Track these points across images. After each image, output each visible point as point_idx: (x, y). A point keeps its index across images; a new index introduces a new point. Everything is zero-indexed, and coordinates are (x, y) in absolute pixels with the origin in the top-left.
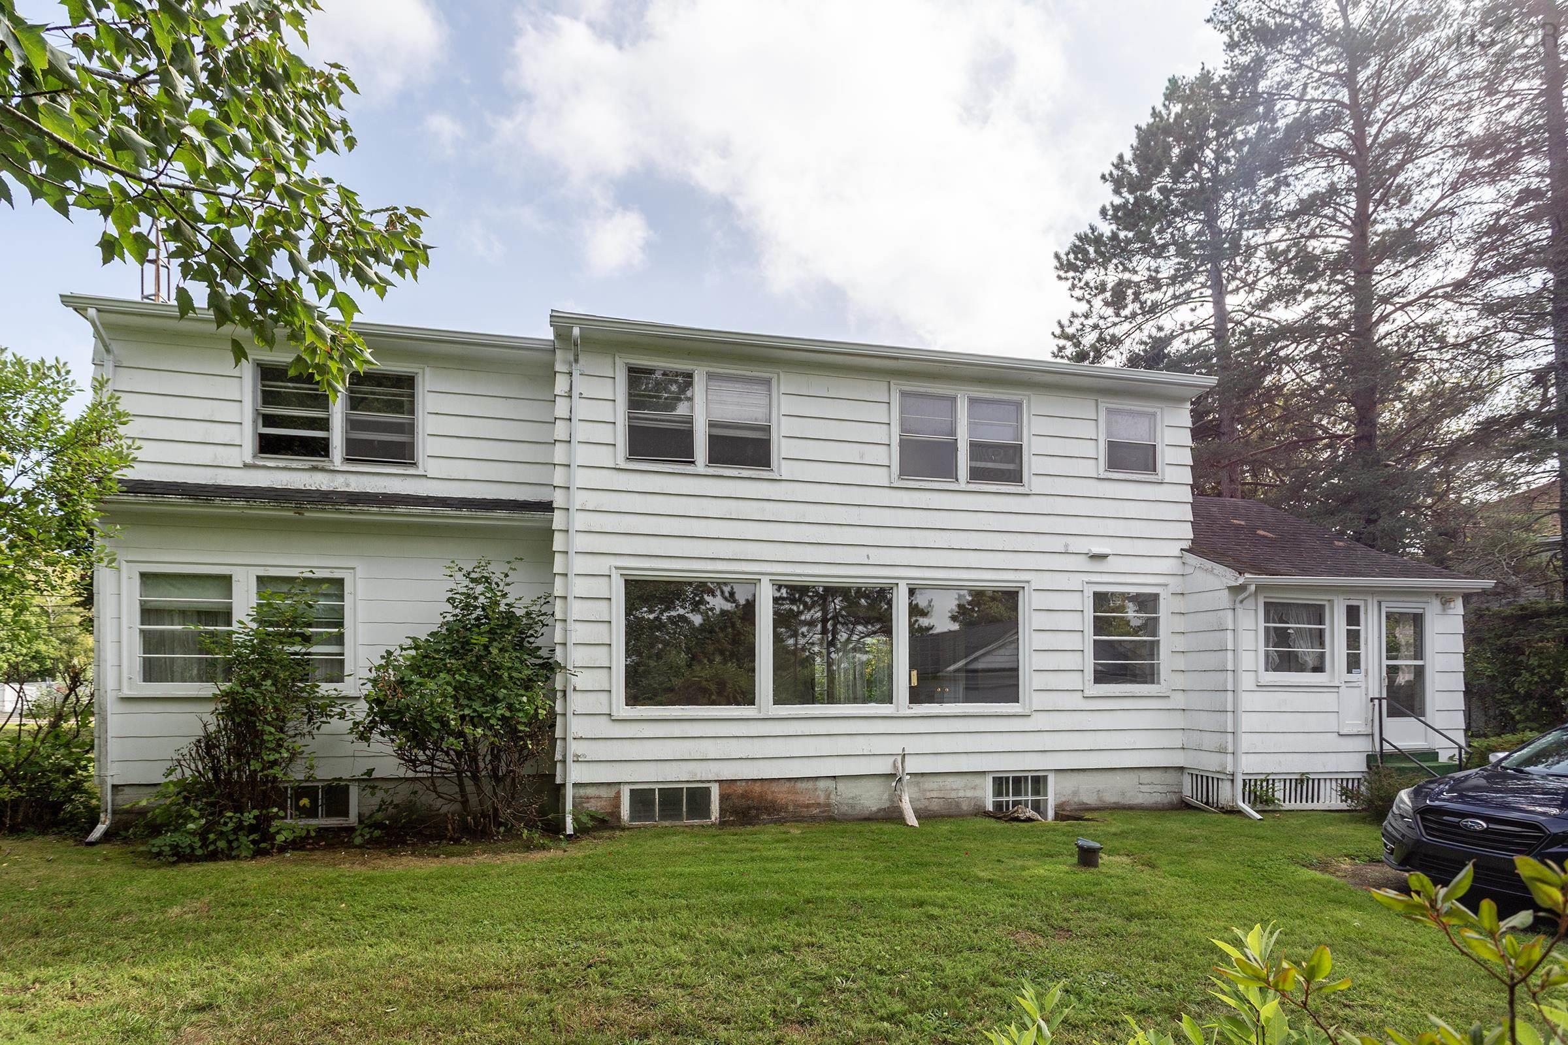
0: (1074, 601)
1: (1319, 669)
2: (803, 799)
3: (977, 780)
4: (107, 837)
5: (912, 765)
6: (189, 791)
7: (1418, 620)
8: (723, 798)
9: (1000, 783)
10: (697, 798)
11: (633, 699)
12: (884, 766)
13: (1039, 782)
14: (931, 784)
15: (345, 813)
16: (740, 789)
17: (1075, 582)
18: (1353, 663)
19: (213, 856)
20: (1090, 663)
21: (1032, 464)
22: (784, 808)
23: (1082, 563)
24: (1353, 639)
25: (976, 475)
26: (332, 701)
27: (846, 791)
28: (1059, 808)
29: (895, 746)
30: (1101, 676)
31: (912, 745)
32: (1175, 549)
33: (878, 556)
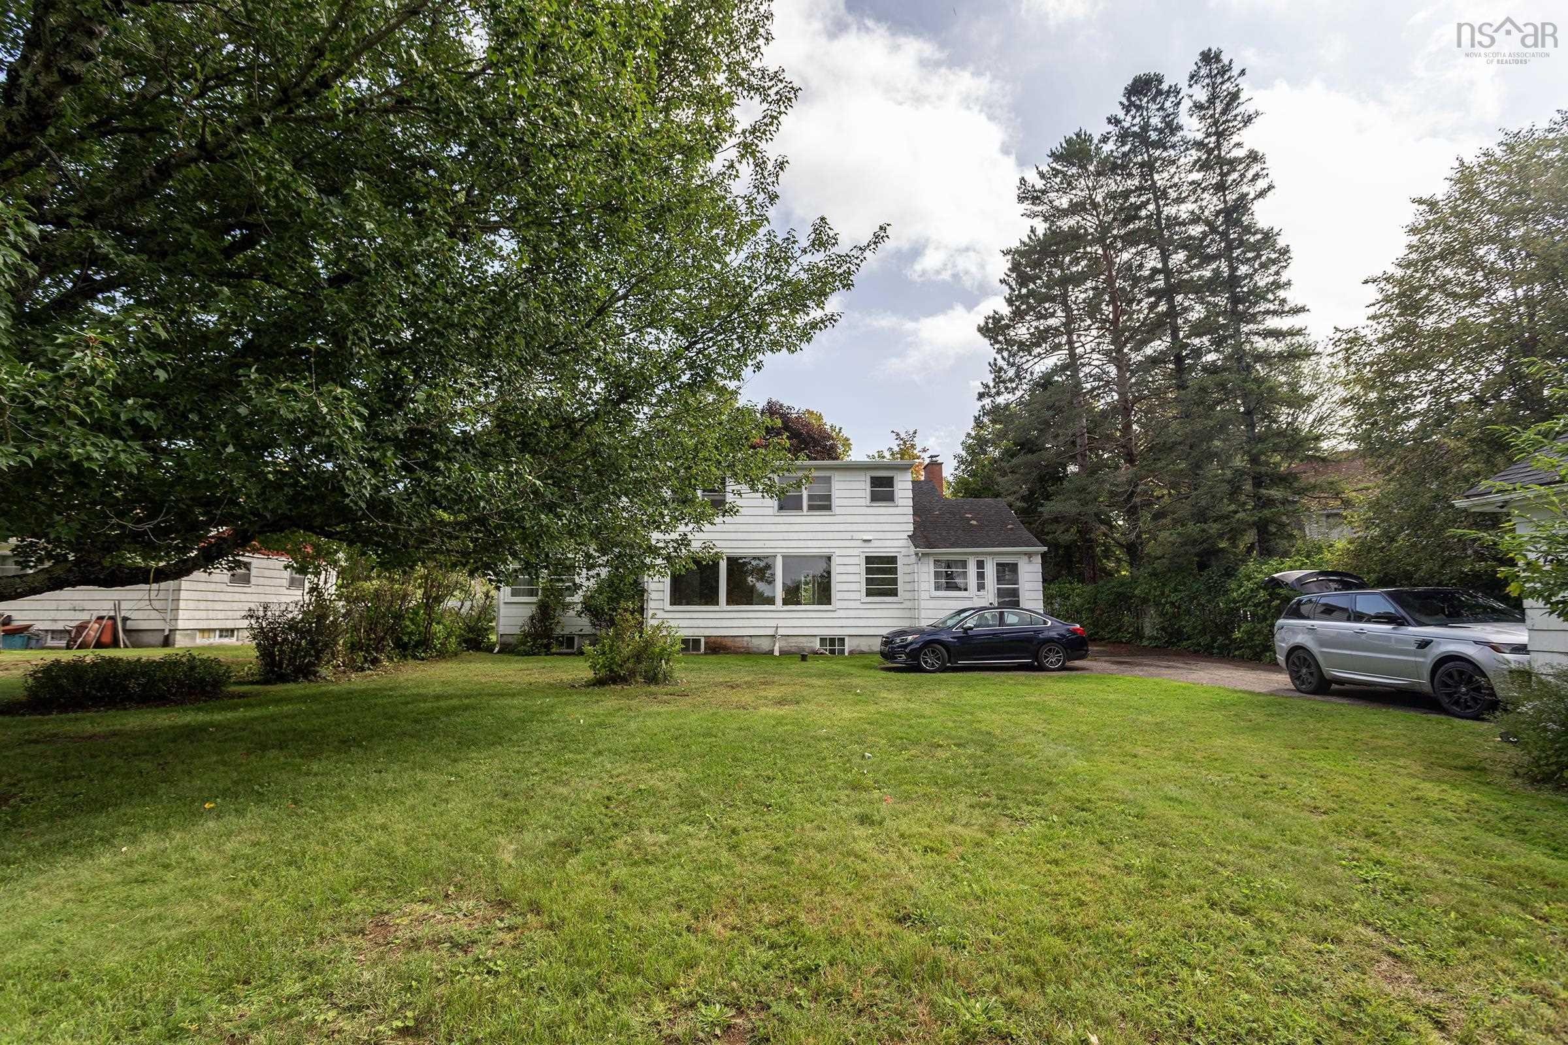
0: (856, 560)
1: (966, 590)
2: (738, 644)
3: (812, 639)
4: (499, 652)
5: (781, 632)
6: (526, 635)
7: (1014, 568)
8: (706, 643)
9: (823, 640)
10: (696, 642)
11: (673, 602)
12: (770, 632)
13: (842, 640)
14: (791, 640)
15: (573, 648)
16: (712, 640)
17: (856, 552)
18: (981, 587)
19: (534, 654)
20: (863, 587)
21: (835, 502)
22: (729, 648)
23: (860, 543)
24: (981, 576)
25: (811, 508)
26: (570, 604)
27: (755, 642)
28: (851, 653)
29: (774, 623)
30: (869, 593)
31: (781, 623)
32: (905, 536)
33: (768, 544)
